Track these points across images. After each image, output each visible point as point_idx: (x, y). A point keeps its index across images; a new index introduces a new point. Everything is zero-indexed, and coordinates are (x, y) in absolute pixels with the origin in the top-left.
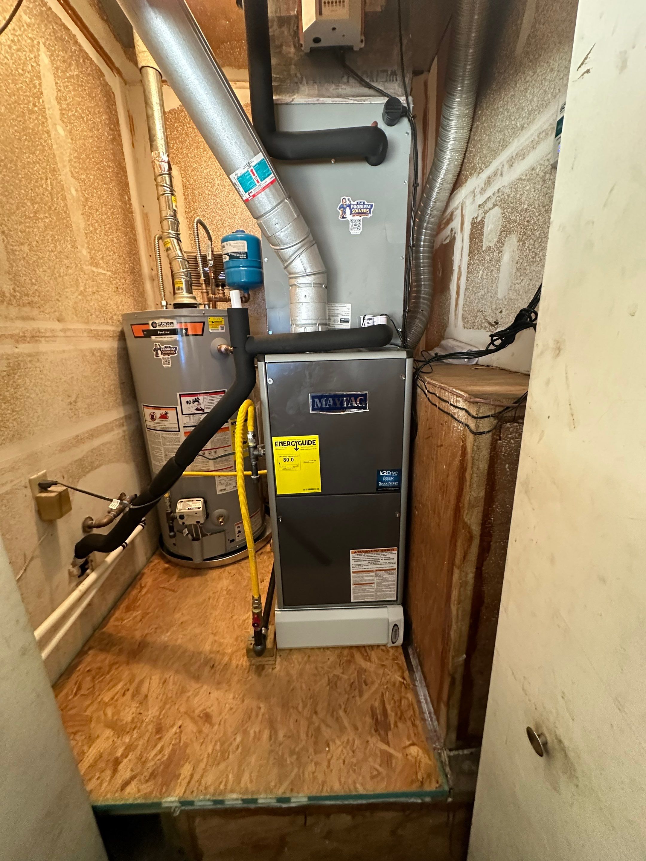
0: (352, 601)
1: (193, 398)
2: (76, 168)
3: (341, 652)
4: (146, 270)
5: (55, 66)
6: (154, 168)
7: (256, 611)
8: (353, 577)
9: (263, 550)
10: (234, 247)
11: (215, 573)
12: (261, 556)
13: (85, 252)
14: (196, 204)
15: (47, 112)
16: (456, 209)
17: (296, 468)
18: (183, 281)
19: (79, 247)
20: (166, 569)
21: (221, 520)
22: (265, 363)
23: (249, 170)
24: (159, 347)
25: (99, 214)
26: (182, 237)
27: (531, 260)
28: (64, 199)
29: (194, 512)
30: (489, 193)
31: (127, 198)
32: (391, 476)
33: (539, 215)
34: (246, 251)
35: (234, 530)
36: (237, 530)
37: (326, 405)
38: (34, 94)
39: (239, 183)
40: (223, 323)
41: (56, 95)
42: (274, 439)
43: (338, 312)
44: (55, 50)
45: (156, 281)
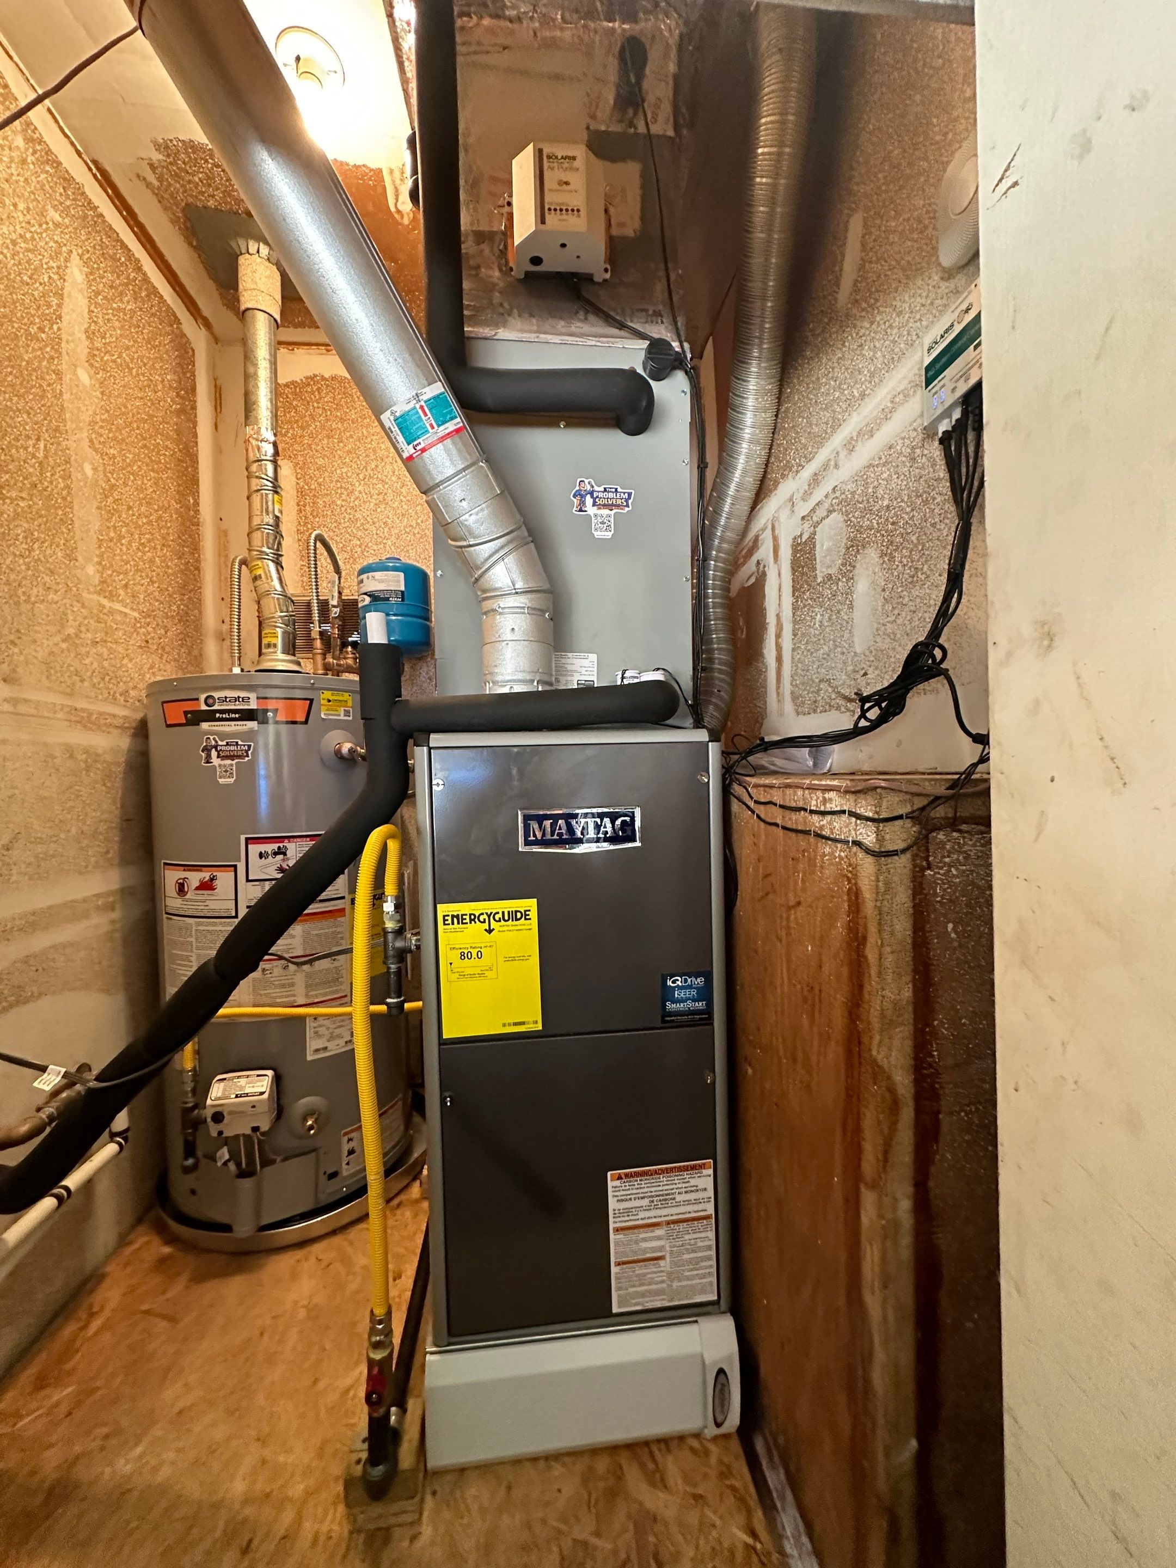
0: (615, 1309)
1: (275, 846)
2: (101, 435)
3: (590, 1468)
4: (210, 618)
5: (93, 288)
6: (247, 450)
7: (378, 1356)
8: (617, 1244)
9: (402, 1197)
10: (381, 581)
11: (282, 1264)
12: (399, 1212)
13: (91, 570)
14: (317, 519)
15: (63, 345)
16: (763, 530)
17: (487, 973)
18: (279, 631)
19: (80, 558)
20: (162, 1261)
21: (310, 1123)
22: (430, 749)
23: (418, 406)
24: (213, 743)
25: (133, 515)
26: (284, 560)
27: (910, 580)
28: (67, 477)
29: (250, 1102)
30: (818, 495)
31: (192, 501)
32: (690, 987)
33: (913, 510)
34: (403, 588)
35: (339, 1145)
36: (346, 1147)
37: (552, 834)
38: (43, 314)
39: (397, 428)
40: (350, 703)
41: (86, 326)
42: (443, 909)
43: (573, 668)
44: (98, 269)
45: (227, 643)
